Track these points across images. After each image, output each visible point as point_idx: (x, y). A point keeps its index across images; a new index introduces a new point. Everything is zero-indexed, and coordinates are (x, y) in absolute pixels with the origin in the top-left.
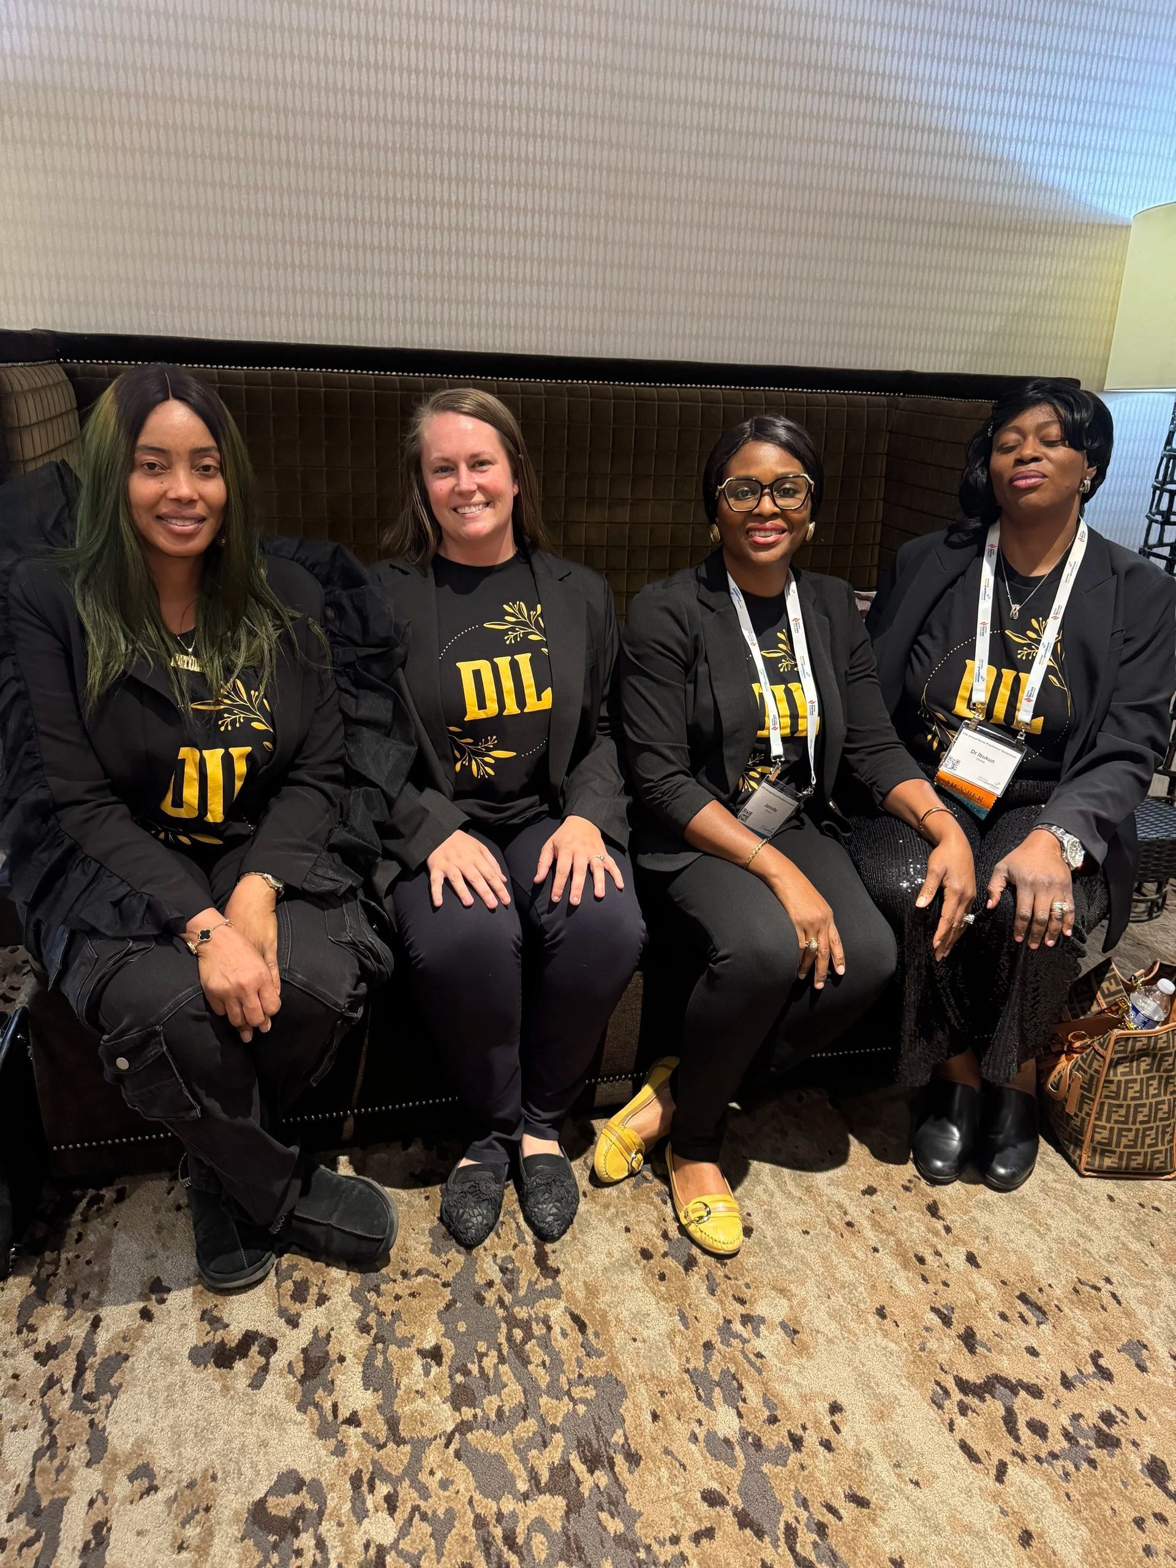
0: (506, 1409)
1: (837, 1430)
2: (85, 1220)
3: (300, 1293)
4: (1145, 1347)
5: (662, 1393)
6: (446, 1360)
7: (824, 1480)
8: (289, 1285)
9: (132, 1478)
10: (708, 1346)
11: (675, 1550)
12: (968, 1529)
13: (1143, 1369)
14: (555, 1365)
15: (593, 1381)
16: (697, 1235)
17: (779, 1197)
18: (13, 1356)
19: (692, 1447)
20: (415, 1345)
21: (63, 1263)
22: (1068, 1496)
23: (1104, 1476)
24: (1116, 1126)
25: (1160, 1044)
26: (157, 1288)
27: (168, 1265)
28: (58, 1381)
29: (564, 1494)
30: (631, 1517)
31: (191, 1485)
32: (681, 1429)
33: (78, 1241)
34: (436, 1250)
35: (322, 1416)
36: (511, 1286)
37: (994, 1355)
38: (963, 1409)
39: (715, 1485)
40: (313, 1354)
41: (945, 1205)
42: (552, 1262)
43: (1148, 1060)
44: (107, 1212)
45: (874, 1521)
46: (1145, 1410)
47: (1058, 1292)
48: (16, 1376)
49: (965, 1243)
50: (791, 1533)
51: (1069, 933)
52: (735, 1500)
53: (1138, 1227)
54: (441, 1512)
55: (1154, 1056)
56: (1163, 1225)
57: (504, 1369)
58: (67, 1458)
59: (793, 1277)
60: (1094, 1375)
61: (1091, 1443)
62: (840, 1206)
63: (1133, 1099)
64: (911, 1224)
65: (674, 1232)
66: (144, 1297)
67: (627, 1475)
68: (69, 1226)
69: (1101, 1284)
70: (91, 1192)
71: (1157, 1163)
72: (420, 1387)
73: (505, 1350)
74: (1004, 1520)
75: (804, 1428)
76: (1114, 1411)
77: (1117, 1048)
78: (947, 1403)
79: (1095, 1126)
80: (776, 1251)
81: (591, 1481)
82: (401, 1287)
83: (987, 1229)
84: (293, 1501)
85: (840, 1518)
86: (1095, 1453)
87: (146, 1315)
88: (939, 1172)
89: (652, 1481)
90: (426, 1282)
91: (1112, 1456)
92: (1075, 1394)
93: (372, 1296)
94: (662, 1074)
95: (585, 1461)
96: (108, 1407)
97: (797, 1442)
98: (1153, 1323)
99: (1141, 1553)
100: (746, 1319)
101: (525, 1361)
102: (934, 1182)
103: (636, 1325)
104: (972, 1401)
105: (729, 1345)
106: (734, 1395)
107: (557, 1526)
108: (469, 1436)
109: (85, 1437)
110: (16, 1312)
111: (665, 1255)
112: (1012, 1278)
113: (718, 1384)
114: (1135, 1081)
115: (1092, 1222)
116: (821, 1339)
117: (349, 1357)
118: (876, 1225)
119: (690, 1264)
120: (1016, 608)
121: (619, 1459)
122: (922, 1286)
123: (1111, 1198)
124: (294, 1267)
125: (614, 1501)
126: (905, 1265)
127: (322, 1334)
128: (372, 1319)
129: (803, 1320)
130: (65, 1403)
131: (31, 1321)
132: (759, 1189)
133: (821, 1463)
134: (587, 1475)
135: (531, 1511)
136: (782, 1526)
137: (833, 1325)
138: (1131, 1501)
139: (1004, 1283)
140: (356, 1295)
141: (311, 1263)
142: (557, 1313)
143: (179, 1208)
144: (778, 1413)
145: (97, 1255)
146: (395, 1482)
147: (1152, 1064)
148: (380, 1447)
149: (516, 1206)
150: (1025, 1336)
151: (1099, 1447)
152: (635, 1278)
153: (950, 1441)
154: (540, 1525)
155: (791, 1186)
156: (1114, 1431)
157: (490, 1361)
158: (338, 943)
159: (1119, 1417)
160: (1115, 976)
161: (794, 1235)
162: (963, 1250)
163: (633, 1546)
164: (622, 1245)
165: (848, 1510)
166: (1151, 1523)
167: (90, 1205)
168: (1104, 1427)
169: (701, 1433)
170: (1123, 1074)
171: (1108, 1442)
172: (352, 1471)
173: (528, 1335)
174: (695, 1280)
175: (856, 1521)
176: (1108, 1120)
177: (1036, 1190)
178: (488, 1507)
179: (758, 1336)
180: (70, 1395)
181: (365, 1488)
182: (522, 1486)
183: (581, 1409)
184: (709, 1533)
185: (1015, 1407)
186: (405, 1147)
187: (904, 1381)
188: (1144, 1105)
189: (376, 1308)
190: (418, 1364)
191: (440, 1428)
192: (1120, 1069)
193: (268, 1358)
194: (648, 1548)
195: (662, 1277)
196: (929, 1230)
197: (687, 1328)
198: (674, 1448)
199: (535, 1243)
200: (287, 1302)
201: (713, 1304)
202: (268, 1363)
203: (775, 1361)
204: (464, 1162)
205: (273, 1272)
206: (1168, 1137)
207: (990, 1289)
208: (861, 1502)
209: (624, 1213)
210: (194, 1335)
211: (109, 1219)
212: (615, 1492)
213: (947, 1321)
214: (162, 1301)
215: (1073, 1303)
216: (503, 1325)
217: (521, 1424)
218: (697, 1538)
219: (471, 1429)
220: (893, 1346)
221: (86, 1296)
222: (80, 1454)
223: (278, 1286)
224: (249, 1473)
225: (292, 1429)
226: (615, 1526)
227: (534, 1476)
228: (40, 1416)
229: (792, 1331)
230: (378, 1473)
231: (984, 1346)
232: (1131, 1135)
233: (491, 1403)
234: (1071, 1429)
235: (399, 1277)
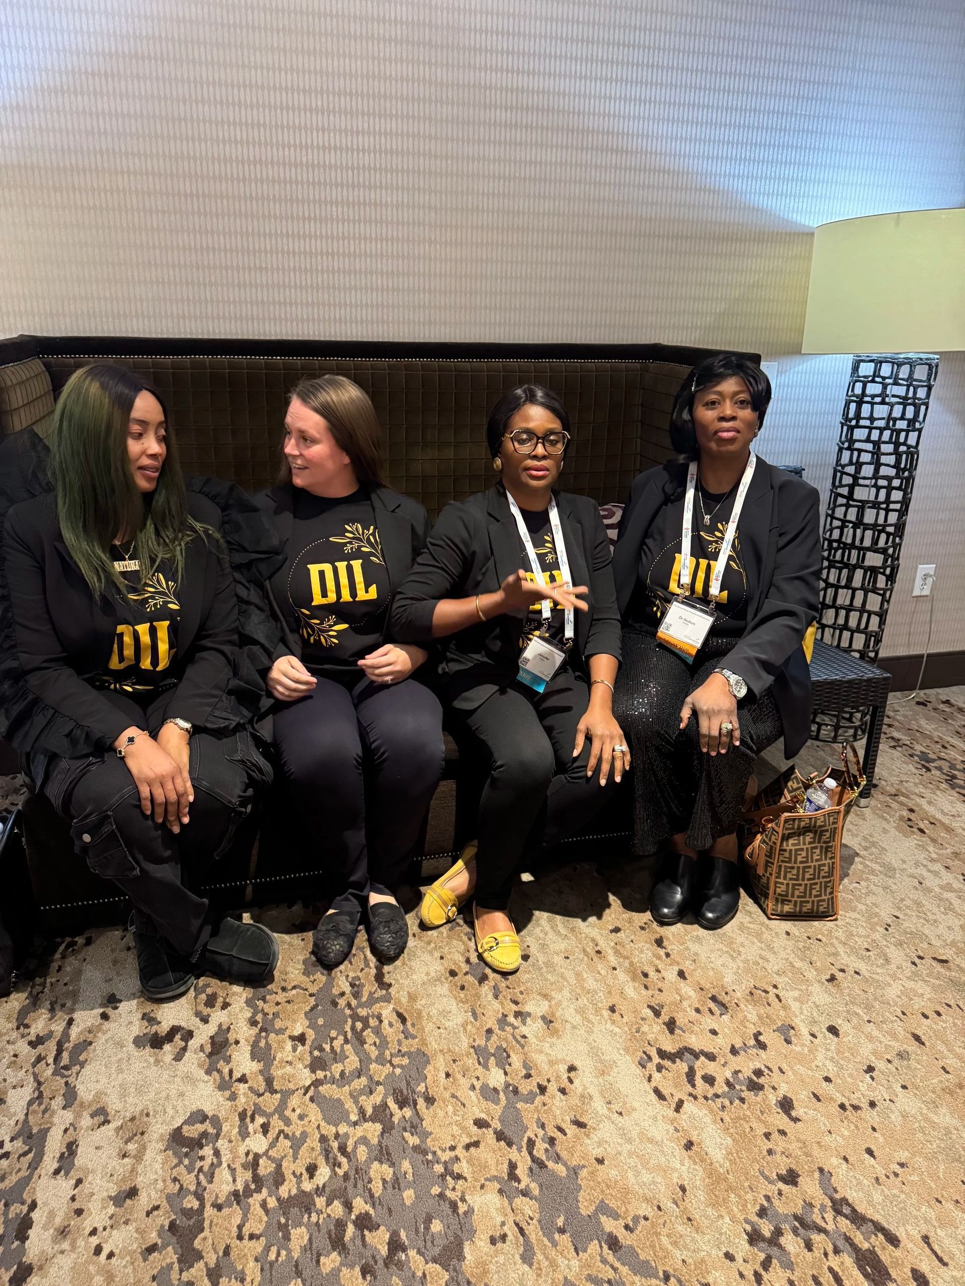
0: (347, 1072)
1: (571, 1081)
2: (64, 957)
3: (211, 1002)
4: (793, 1028)
5: (454, 1061)
6: (308, 1042)
7: (558, 1112)
8: (203, 997)
9: (92, 1116)
10: (489, 1031)
11: (453, 1154)
12: (651, 1140)
13: (788, 1042)
14: (383, 1044)
15: (409, 1054)
16: (489, 959)
17: (551, 935)
18: (13, 1043)
19: (471, 1093)
20: (288, 1033)
21: (48, 984)
22: (722, 1120)
23: (749, 1108)
24: (791, 882)
25: (819, 823)
26: (112, 1001)
27: (120, 985)
28: (44, 1058)
29: (381, 1122)
30: (425, 1135)
31: (133, 1119)
32: (464, 1083)
33: (58, 971)
34: (306, 973)
35: (222, 1078)
36: (356, 995)
37: (687, 1034)
38: (659, 1068)
39: (483, 1116)
40: (217, 1039)
41: (668, 939)
42: (387, 979)
43: (811, 835)
44: (79, 952)
45: (588, 1136)
46: (785, 1067)
47: (739, 994)
48: (15, 1056)
49: (678, 964)
50: (531, 1144)
51: (737, 743)
52: (496, 1124)
53: (803, 953)
54: (298, 1134)
55: (815, 833)
56: (821, 950)
57: (348, 1047)
58: (50, 1104)
59: (554, 987)
60: (754, 1047)
61: (744, 1088)
62: (593, 940)
63: (801, 862)
64: (642, 952)
65: (474, 959)
66: (102, 1005)
67: (425, 1110)
68: (52, 961)
69: (770, 989)
70: (68, 939)
71: (821, 909)
72: (289, 1059)
73: (349, 1035)
74: (676, 1135)
75: (549, 1081)
76: (763, 1068)
77: (787, 826)
78: (649, 1065)
79: (776, 883)
80: (544, 970)
81: (398, 1114)
82: (281, 997)
83: (696, 954)
84: (200, 1128)
85: (565, 1134)
86: (745, 1094)
87: (105, 1017)
88: (665, 916)
89: (441, 1113)
90: (298, 994)
91: (756, 1095)
92: (739, 1058)
93: (260, 1003)
94: (471, 851)
95: (397, 1101)
96: (78, 1074)
97: (542, 1089)
98: (802, 1013)
99: (765, 1153)
100: (517, 1014)
101: (362, 1042)
102: (662, 924)
103: (441, 1018)
104: (667, 1063)
105: (504, 1030)
106: (503, 1058)
107: (375, 1141)
108: (320, 1088)
109: (62, 1092)
110: (16, 1016)
111: (466, 974)
112: (708, 986)
113: (493, 1055)
114: (802, 850)
115: (770, 948)
116: (568, 1026)
117: (242, 1041)
118: (617, 952)
119: (483, 979)
120: (707, 518)
121: (421, 1103)
122: (644, 992)
123: (788, 933)
124: (208, 986)
125: (414, 1126)
126: (634, 979)
127: (224, 1027)
128: (259, 1018)
129: (558, 1014)
130: (49, 1071)
131: (26, 1021)
132: (538, 930)
133: (557, 1102)
134: (398, 1111)
135: (359, 1132)
136: (525, 1139)
137: (578, 1017)
138: (764, 1122)
139: (701, 989)
140: (249, 1002)
141: (218, 982)
142: (387, 1012)
143: (129, 949)
144: (532, 1072)
145: (72, 980)
146: (269, 1116)
147: (814, 838)
148: (260, 1095)
150: (710, 1022)
151: (749, 1090)
152: (444, 989)
153: (648, 1088)
154: (364, 1140)
155: (560, 927)
156: (761, 1080)
157: (337, 1044)
158: (232, 761)
159: (766, 1071)
160: (796, 778)
161: (558, 960)
162: (676, 969)
163: (425, 1152)
164: (437, 968)
165: (571, 1130)
166: (775, 1136)
167: (67, 948)
168: (755, 1078)
169: (478, 1085)
170: (793, 845)
171: (755, 1087)
172: (240, 1110)
173: (366, 1026)
174: (486, 990)
175: (576, 1136)
176: (785, 878)
177: (736, 929)
178: (329, 1130)
179: (525, 1024)
180: (52, 1068)
181: (248, 1120)
182: (354, 1117)
183: (398, 1071)
184: (476, 1144)
185: (696, 1067)
186: (290, 907)
187: (622, 1052)
188: (810, 867)
189: (263, 1010)
190: (289, 1045)
191: (301, 1084)
192: (791, 841)
193: (187, 1042)
194: (434, 1153)
195: (463, 988)
196: (654, 955)
197: (476, 1019)
198: (458, 1094)
199: (376, 967)
200: (201, 1007)
201: (496, 1005)
202: (186, 1046)
203: (535, 1040)
204: (331, 912)
205: (192, 989)
206: (829, 890)
207: (692, 993)
208: (580, 1125)
209: (441, 947)
210: (137, 1028)
211: (80, 957)
212: (416, 1121)
213: (657, 1014)
214: (116, 1008)
215: (747, 1001)
216: (349, 1020)
217: (356, 1081)
218: (467, 1147)
219: (322, 1084)
220: (617, 1030)
221: (63, 1006)
222: (59, 1101)
223: (196, 998)
224: (171, 1112)
225: (201, 1085)
226: (413, 1140)
227: (362, 1112)
228: (32, 1080)
229: (548, 1021)
230: (258, 1110)
231: (681, 1029)
232: (802, 889)
233: (336, 1069)
234: (731, 1080)
235: (280, 991)
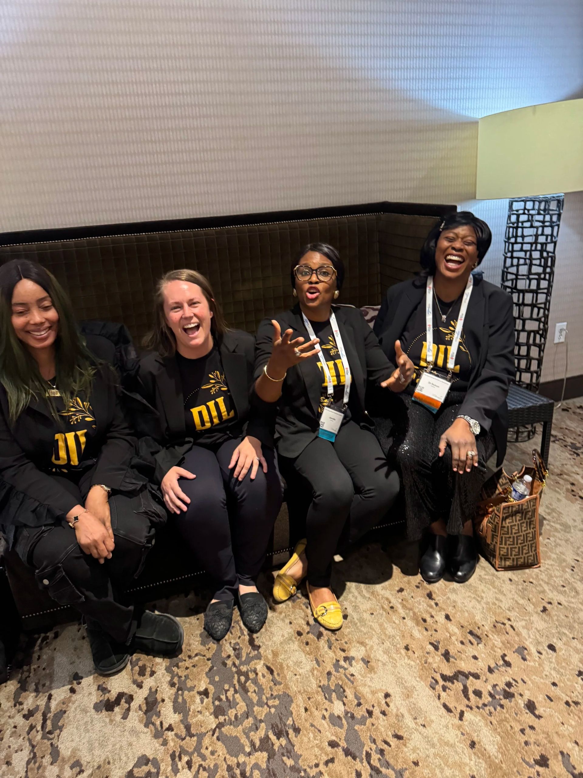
0: (239, 714)
1: (388, 705)
2: (41, 649)
3: (142, 672)
4: (526, 649)
5: (309, 698)
6: (211, 695)
7: (383, 729)
8: (137, 668)
9: (72, 768)
10: (329, 674)
11: (317, 770)
12: (447, 744)
13: (524, 659)
14: (260, 691)
15: (278, 697)
16: (322, 622)
17: (359, 599)
18: (13, 717)
19: (323, 722)
20: (196, 690)
21: (32, 670)
22: (491, 723)
23: (507, 712)
24: (509, 547)
25: (524, 507)
26: (77, 678)
27: (81, 666)
28: (35, 727)
29: (267, 751)
30: (297, 757)
31: (99, 767)
32: (317, 714)
33: (38, 659)
34: (203, 643)
35: (156, 729)
36: (238, 656)
37: (458, 661)
38: (444, 688)
39: (334, 738)
40: (150, 700)
41: (435, 593)
42: (257, 643)
43: (520, 515)
44: (51, 644)
45: (405, 745)
46: (526, 679)
47: (487, 628)
48: (15, 727)
49: (444, 610)
50: (368, 755)
51: (477, 464)
52: (343, 744)
53: (523, 593)
54: (212, 766)
55: (522, 513)
56: (534, 589)
57: (237, 696)
58: (42, 762)
59: (366, 636)
60: (503, 665)
61: (502, 697)
62: (387, 599)
63: (515, 533)
64: (420, 604)
65: (312, 622)
66: (71, 683)
67: (294, 739)
68: (33, 653)
69: (506, 621)
70: (43, 635)
71: (530, 561)
72: (199, 709)
73: (237, 687)
74: (463, 738)
75: (373, 706)
76: (511, 681)
77: (505, 511)
78: (437, 687)
79: (500, 548)
80: (359, 624)
81: (278, 743)
82: (188, 663)
83: (455, 602)
84: (145, 769)
85: (390, 746)
86: (503, 702)
87: (73, 691)
88: (432, 577)
89: (306, 740)
90: (199, 659)
91: (510, 702)
92: (495, 675)
93: (175, 669)
94: (301, 547)
95: (275, 734)
96: (58, 736)
97: (370, 713)
98: (529, 637)
99: (523, 744)
100: (346, 659)
101: (246, 691)
102: (430, 582)
103: (296, 667)
104: (448, 684)
105: (338, 672)
106: (341, 694)
107: (264, 766)
108: (223, 729)
109: (49, 751)
110: (13, 696)
111: (308, 633)
112: (466, 624)
113: (334, 691)
114: (515, 525)
115: (502, 593)
116: (380, 664)
117: (167, 699)
118: (404, 606)
119: (319, 635)
120: (443, 317)
121: (291, 731)
122: (425, 633)
123: (511, 580)
124: (139, 660)
125: (289, 751)
126: (418, 624)
127: (153, 690)
128: (176, 680)
129: (372, 656)
130: (39, 736)
131: (20, 700)
132: (350, 596)
133: (381, 722)
134: (276, 741)
135: (252, 760)
136: (364, 753)
137: (385, 656)
138: (519, 721)
139: (462, 627)
140: (168, 669)
141: (146, 656)
142: (260, 666)
143: (84, 638)
144: (362, 701)
145: (48, 665)
146: (191, 754)
147: (522, 517)
148: (183, 739)
149: (239, 618)
150: (471, 651)
151: (505, 698)
152: (295, 646)
153: (439, 704)
154: (256, 766)
155: (365, 592)
156: (512, 690)
157: (230, 693)
158: (138, 513)
159: (514, 683)
160: (504, 476)
161: (366, 616)
162: (443, 613)
163: (298, 771)
164: (288, 631)
165: (393, 742)
166: (528, 730)
167: (42, 641)
168: (507, 689)
169: (327, 715)
170: (509, 523)
171: (508, 695)
172: (171, 752)
173: (247, 679)
174: (322, 643)
175: (398, 747)
176: (505, 544)
177: (477, 580)
178: (233, 761)
179: (351, 666)
180: (40, 733)
181: (177, 759)
182: (248, 749)
183: (273, 710)
184: (332, 760)
185: (468, 685)
186: (186, 596)
187: (418, 679)
188: (521, 536)
189: (177, 674)
190: (198, 699)
191: (209, 727)
192: (508, 521)
193: (129, 704)
194: (305, 771)
195: (307, 644)
196: (428, 606)
197: (319, 666)
198: (315, 724)
199: (249, 635)
200: (136, 677)
201: (331, 654)
202: (129, 707)
203: (360, 677)
204: (214, 601)
205: (129, 663)
206: (533, 549)
207: (456, 630)
208: (399, 737)
209: (289, 615)
210: (95, 697)
211: (52, 647)
212: (289, 747)
213: (436, 648)
214: (79, 683)
215: (493, 632)
216: (236, 675)
217: (246, 721)
218: (327, 763)
219: (223, 726)
220: (412, 663)
221: (44, 685)
222: (48, 759)
223: (132, 670)
224: (124, 759)
225: (142, 736)
226: (290, 762)
227: (253, 744)
228: (28, 744)
229: (366, 662)
230: (183, 751)
231: (453, 657)
232: (517, 550)
233: (232, 713)
234: (492, 692)
235: (187, 659)
